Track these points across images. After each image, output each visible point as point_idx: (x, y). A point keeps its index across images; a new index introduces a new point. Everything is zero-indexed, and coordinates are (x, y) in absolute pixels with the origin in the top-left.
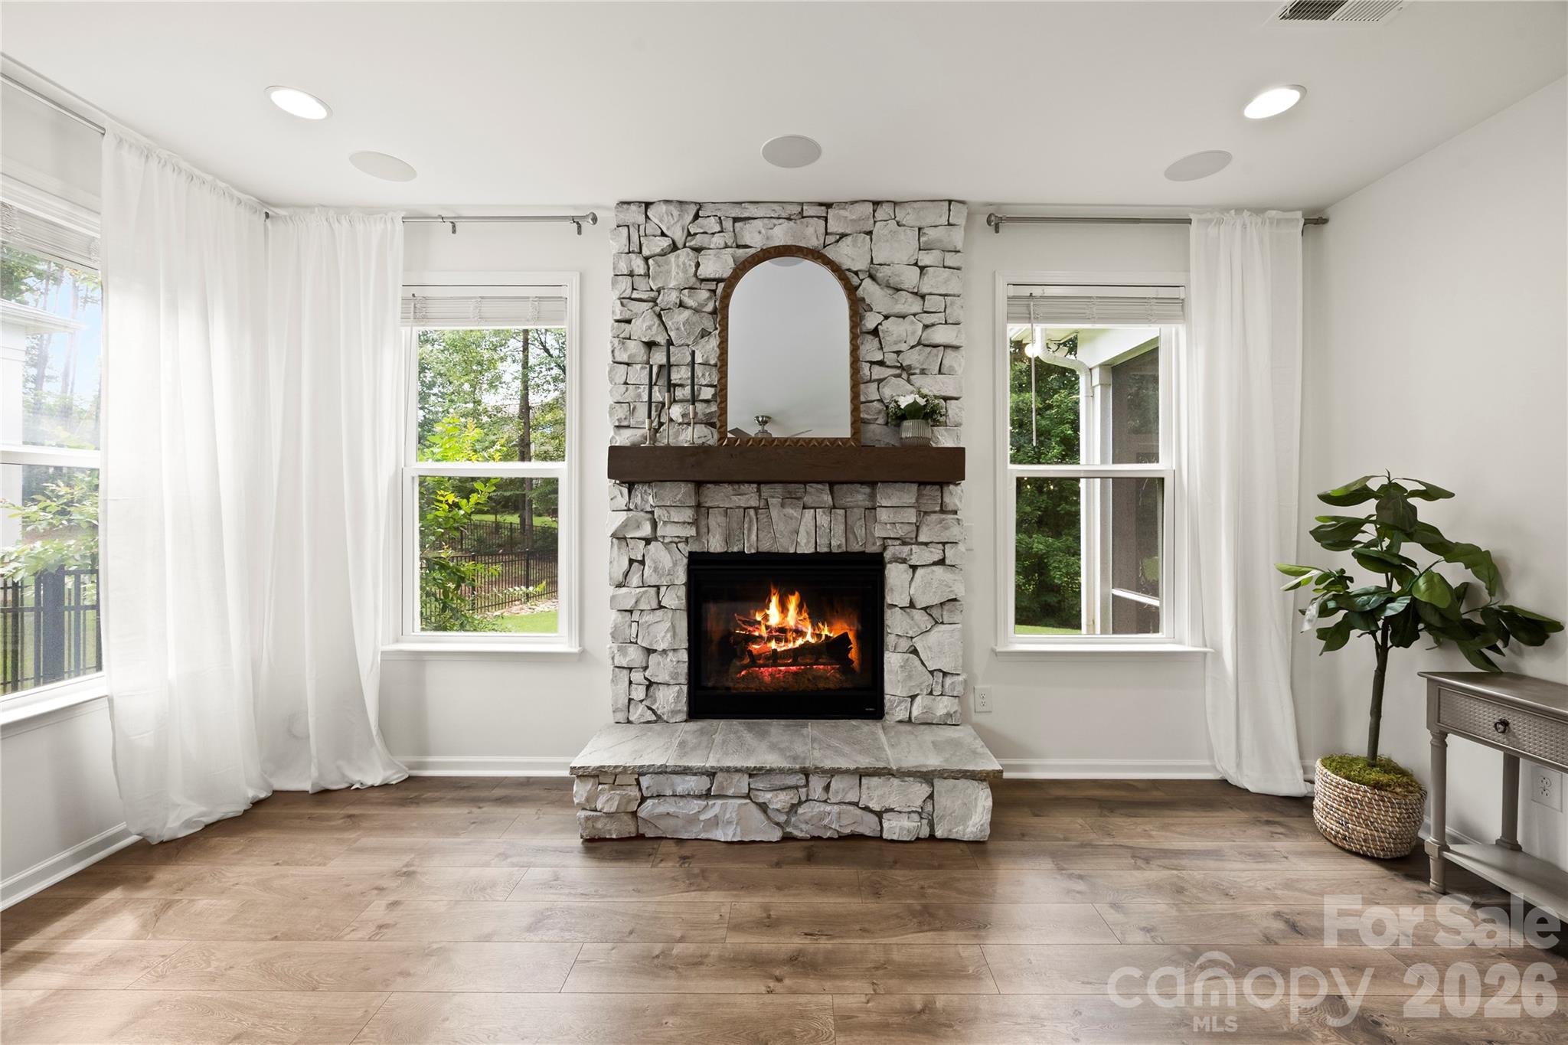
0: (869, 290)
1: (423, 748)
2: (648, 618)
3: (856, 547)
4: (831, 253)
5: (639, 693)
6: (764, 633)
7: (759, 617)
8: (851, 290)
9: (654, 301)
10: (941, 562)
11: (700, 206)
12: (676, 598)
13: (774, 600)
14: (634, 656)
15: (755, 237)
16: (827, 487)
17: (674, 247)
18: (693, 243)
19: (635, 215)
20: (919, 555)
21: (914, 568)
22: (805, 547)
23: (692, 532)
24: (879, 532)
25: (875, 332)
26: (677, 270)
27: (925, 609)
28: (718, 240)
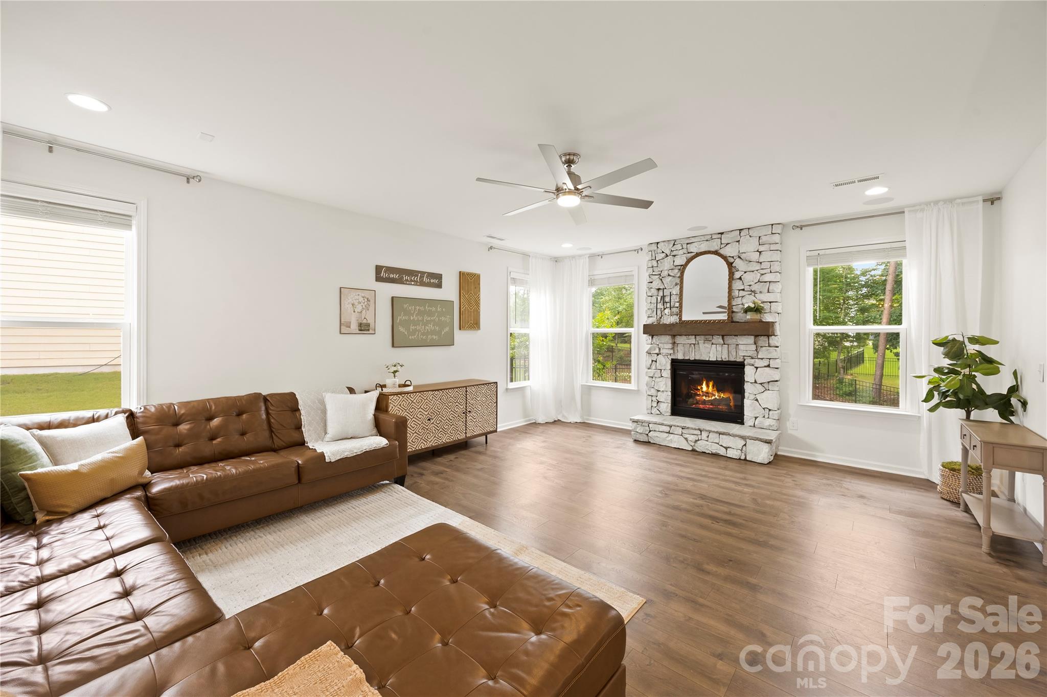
0: (738, 263)
1: (589, 414)
2: (658, 380)
3: (732, 359)
4: (722, 252)
5: (655, 404)
6: (701, 393)
8: (730, 265)
9: (660, 275)
10: (769, 366)
11: (675, 241)
12: (667, 374)
13: (704, 382)
14: (653, 392)
15: (694, 249)
16: (721, 337)
17: (667, 256)
18: (674, 253)
19: (654, 247)
20: (758, 363)
21: (757, 368)
22: (713, 359)
23: (672, 352)
24: (741, 354)
25: (741, 278)
26: (667, 264)
27: (761, 384)
28: (681, 252)
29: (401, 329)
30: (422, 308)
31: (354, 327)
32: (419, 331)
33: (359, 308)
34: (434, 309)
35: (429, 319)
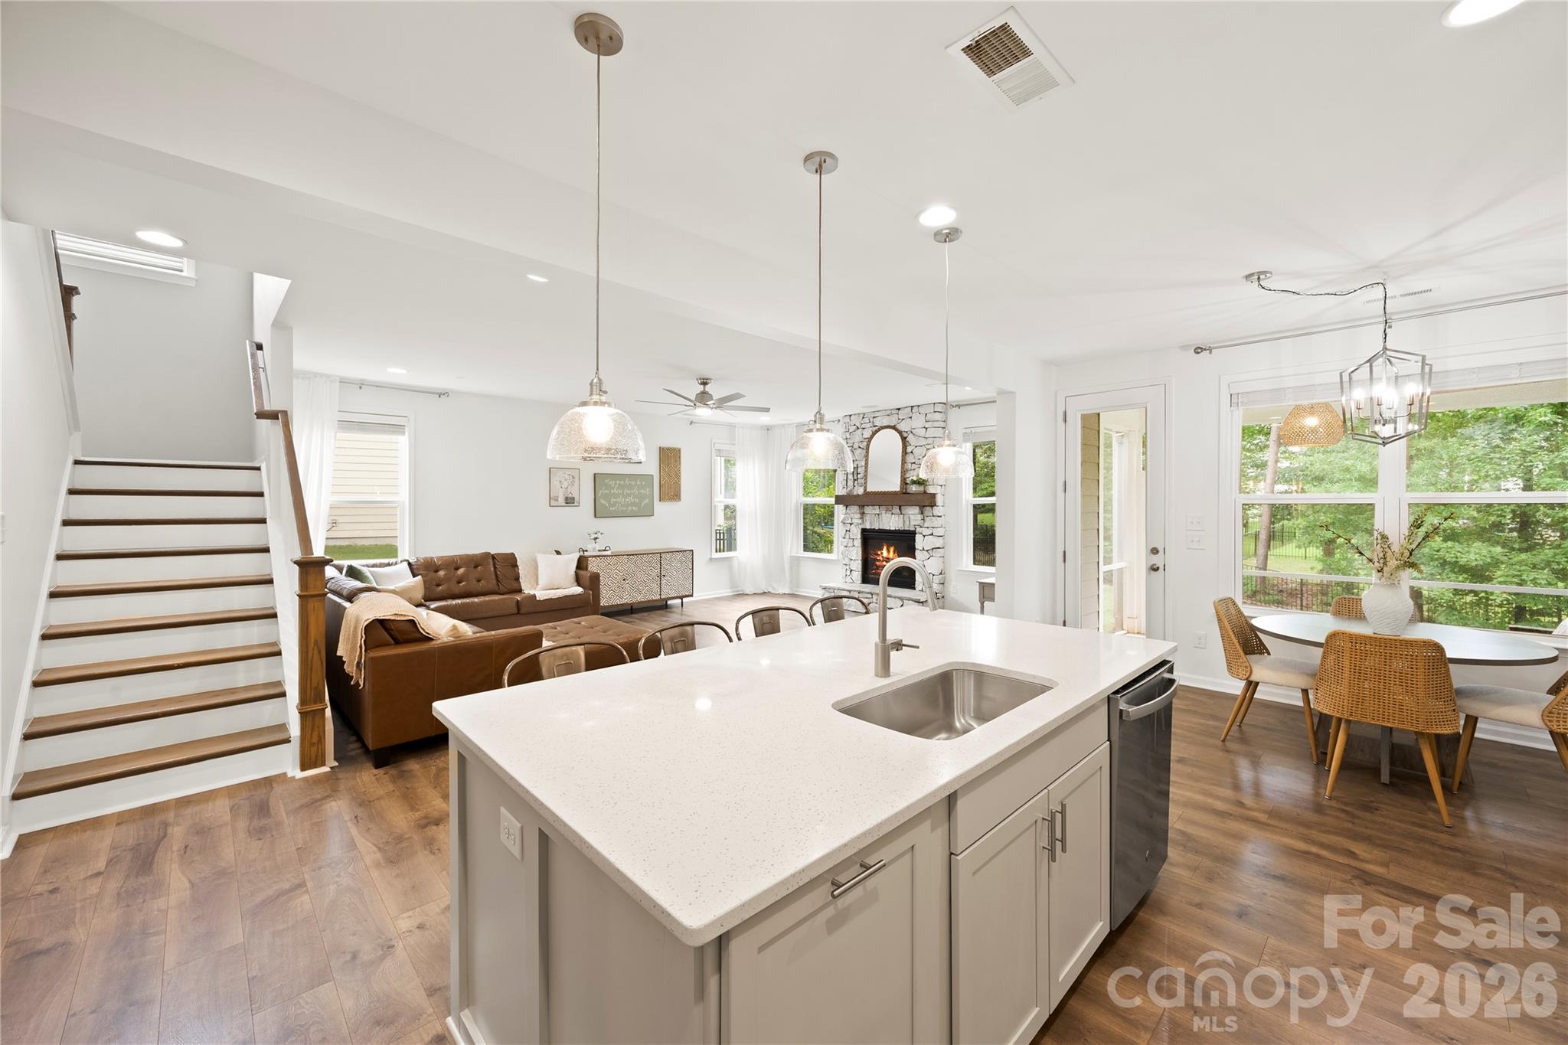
0: (911, 438)
1: (798, 586)
2: (851, 549)
3: (907, 529)
4: (898, 427)
5: (848, 572)
6: (881, 559)
7: (879, 553)
8: (904, 439)
9: (852, 446)
10: (932, 534)
11: (864, 414)
12: (858, 543)
13: (885, 548)
14: (847, 561)
15: (879, 423)
16: (898, 507)
17: (858, 428)
18: (863, 426)
19: (848, 418)
20: (926, 532)
21: (924, 536)
22: (893, 528)
23: (860, 521)
24: (912, 523)
25: (912, 452)
26: (858, 437)
27: (927, 551)
28: (868, 425)
29: (603, 501)
30: (622, 483)
31: (561, 500)
32: (619, 503)
33: (565, 484)
34: (633, 483)
35: (629, 492)
